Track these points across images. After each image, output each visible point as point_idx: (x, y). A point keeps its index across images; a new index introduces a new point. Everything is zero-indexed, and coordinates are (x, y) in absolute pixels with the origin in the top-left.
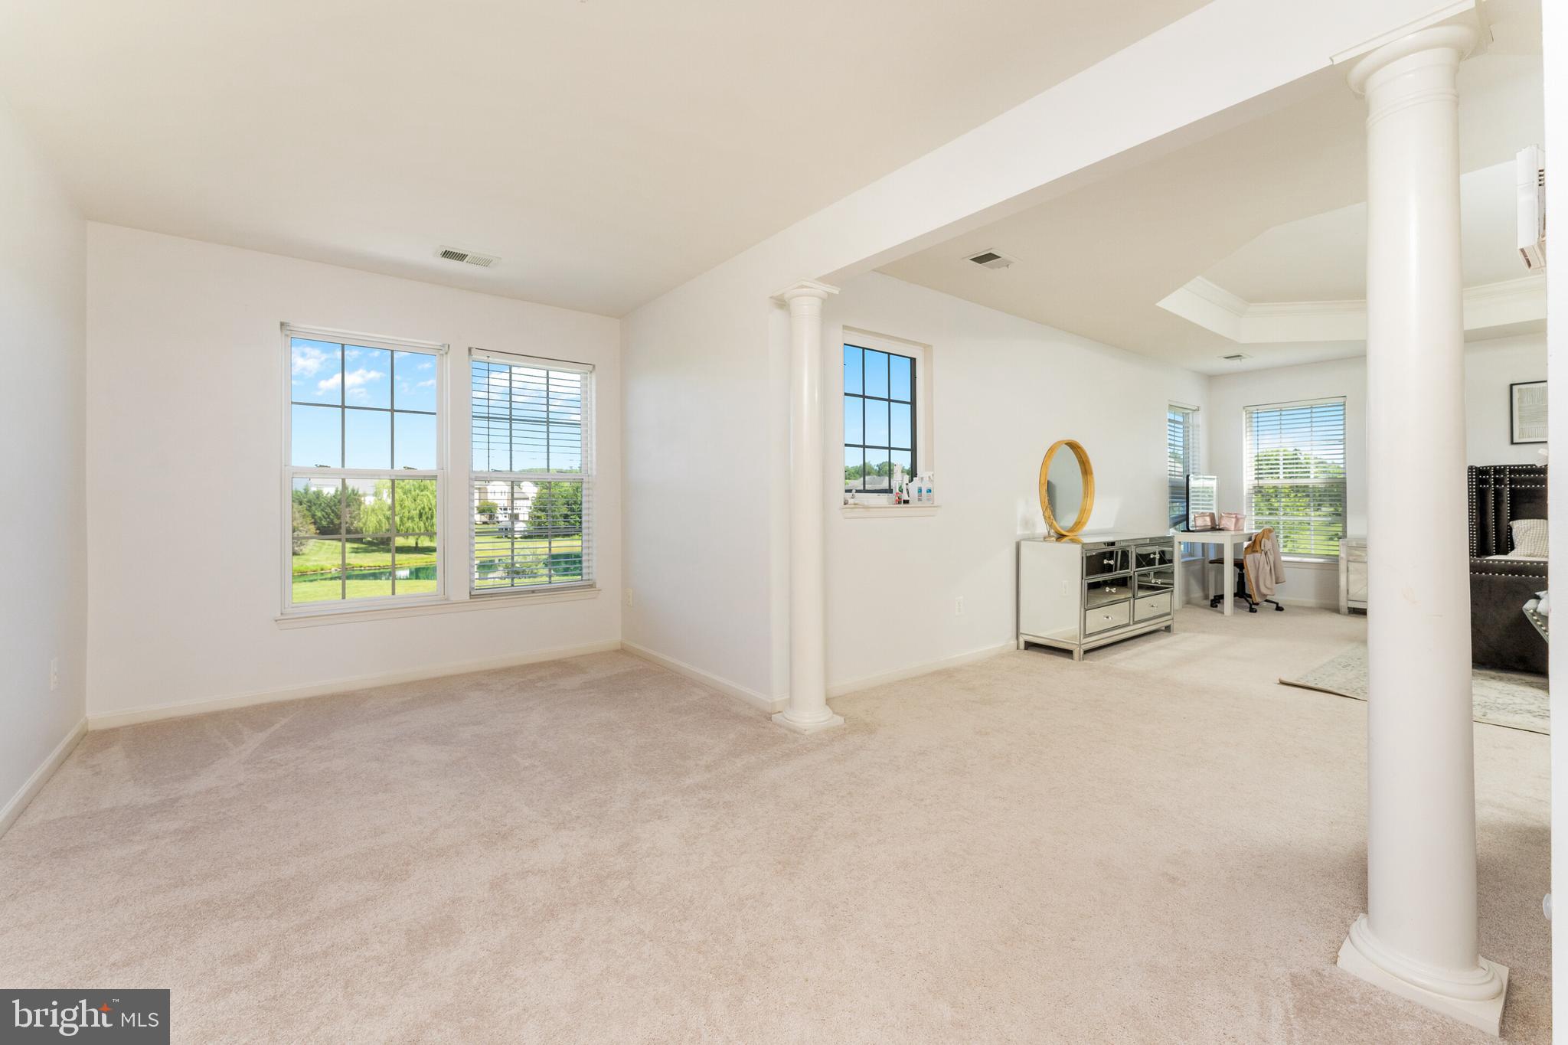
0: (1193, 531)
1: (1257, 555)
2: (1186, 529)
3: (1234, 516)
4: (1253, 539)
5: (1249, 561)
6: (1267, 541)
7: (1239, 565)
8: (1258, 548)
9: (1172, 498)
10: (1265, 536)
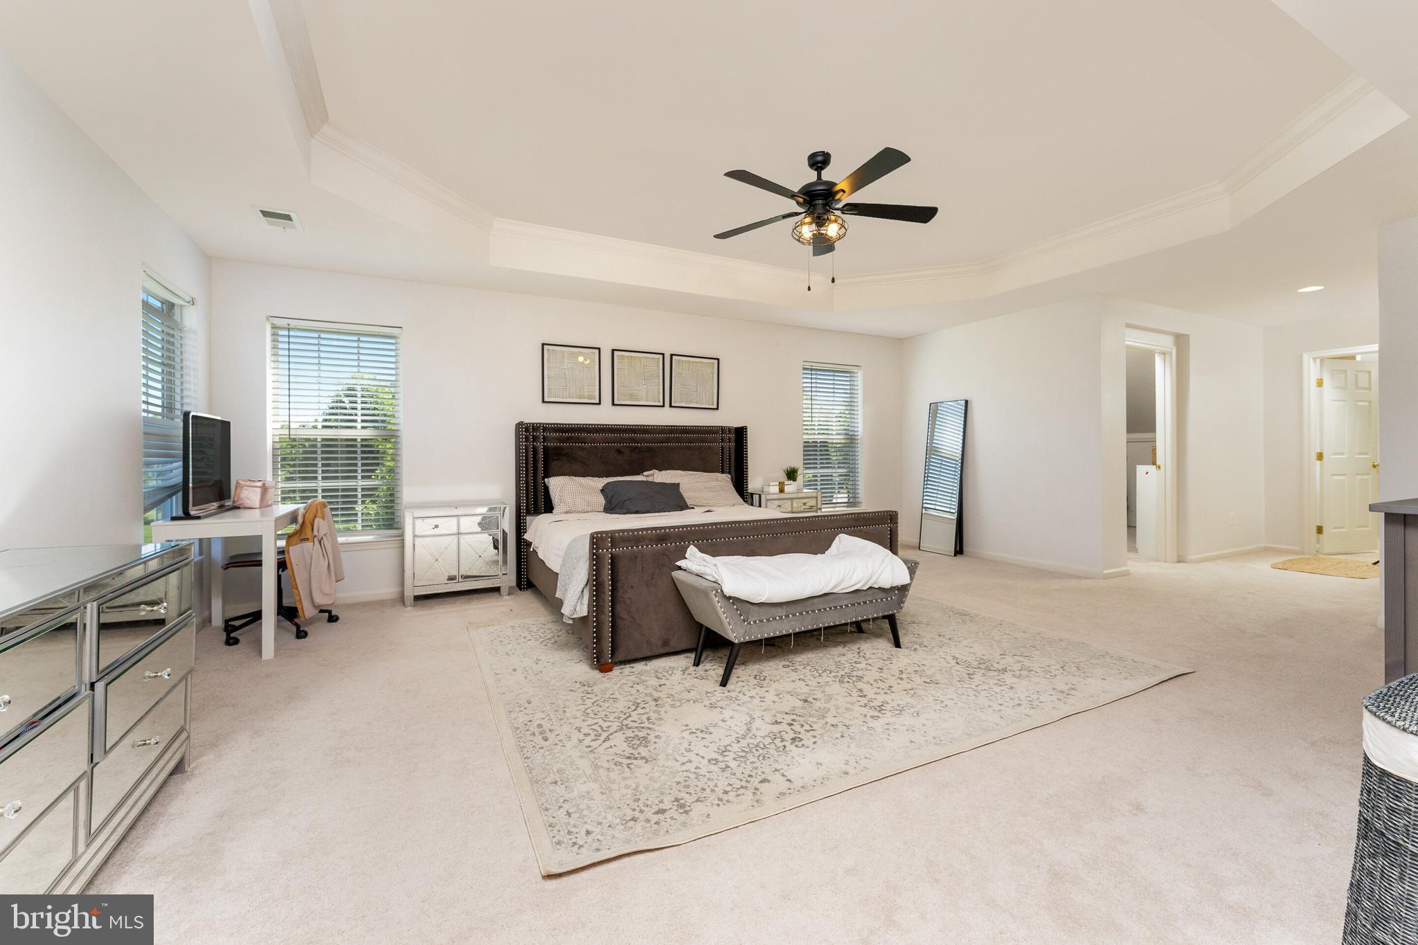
0: (198, 518)
1: (308, 545)
2: (181, 513)
3: (260, 484)
4: (300, 519)
5: (295, 554)
6: (321, 520)
7: (282, 565)
8: (308, 534)
9: (147, 455)
10: (319, 514)
